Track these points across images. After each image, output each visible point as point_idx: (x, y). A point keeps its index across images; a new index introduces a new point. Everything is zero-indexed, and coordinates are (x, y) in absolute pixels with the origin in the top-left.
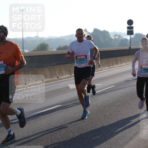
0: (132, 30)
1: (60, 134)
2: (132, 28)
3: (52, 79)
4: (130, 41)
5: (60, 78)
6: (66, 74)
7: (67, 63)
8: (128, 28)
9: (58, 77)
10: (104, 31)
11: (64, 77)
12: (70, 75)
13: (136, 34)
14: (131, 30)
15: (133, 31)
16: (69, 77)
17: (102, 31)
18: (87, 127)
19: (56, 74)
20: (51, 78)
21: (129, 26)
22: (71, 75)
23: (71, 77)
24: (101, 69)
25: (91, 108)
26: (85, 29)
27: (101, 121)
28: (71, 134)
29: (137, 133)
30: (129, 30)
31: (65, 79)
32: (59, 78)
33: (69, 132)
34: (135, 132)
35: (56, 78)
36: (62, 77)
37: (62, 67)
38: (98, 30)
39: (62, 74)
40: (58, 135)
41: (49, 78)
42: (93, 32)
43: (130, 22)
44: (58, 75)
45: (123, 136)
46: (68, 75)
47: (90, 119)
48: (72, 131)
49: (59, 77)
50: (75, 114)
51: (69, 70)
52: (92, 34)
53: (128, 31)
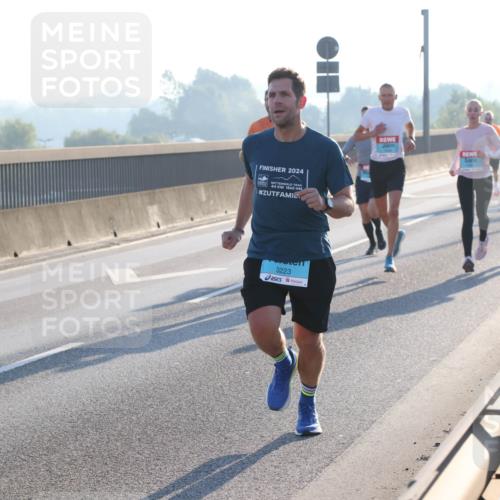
0: (334, 74)
1: (81, 445)
2: (334, 67)
3: (48, 250)
4: (326, 115)
5: (77, 248)
6: (98, 230)
7: (103, 194)
8: (321, 67)
9: (69, 244)
10: (235, 78)
11: (91, 242)
12: (111, 237)
13: (349, 90)
14: (331, 74)
15: (337, 77)
16: (112, 244)
17: (226, 79)
18: (174, 420)
19: (62, 232)
20: (45, 246)
21: (324, 60)
22: (115, 235)
23: (118, 244)
24: (223, 214)
25: (190, 353)
26: (166, 72)
27: (223, 399)
28: (118, 444)
29: (352, 439)
30: (325, 74)
31: (94, 249)
32: (74, 244)
33: (112, 438)
34: (345, 438)
35: (64, 246)
36: (84, 244)
37: (85, 205)
38: (214, 74)
39: (84, 232)
40: (71, 447)
41: (39, 247)
42: (195, 83)
43: (328, 47)
44: (69, 236)
45: (302, 449)
46: (108, 235)
47: (186, 392)
48: (120, 434)
49: (72, 242)
50: (131, 372)
51: (111, 218)
52: (190, 88)
53: (318, 77)
